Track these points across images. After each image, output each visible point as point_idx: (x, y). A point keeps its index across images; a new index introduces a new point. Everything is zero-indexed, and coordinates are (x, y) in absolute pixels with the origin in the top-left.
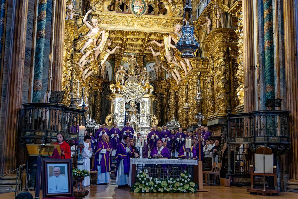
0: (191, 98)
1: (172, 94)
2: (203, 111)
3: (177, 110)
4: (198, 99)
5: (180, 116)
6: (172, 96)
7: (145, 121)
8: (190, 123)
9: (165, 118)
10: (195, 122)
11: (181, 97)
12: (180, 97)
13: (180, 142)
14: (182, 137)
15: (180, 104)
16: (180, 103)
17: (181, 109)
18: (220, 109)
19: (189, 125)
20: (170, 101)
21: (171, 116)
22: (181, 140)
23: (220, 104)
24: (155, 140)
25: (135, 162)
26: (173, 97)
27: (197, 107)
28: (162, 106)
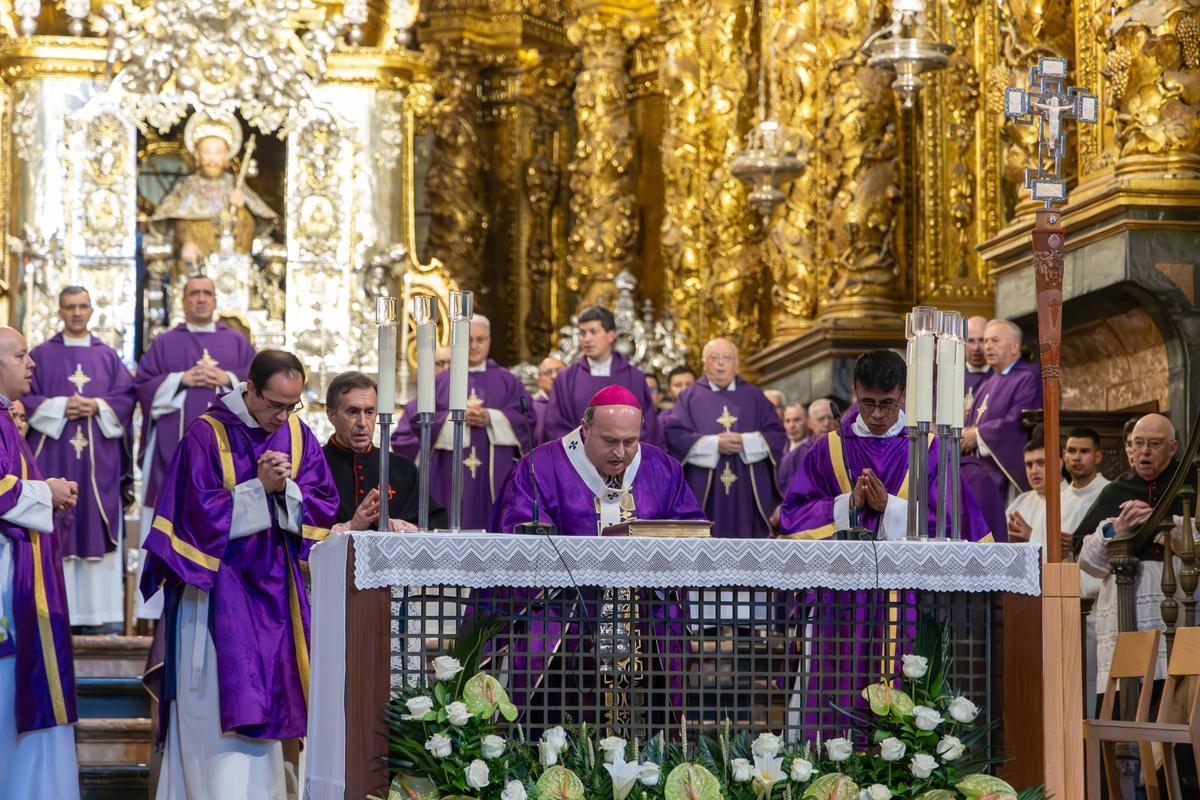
0: (805, 77)
1: (589, 63)
2: (929, 204)
3: (646, 217)
4: (896, 54)
5: (683, 272)
6: (598, 85)
7: (337, 320)
8: (791, 323)
9: (524, 310)
10: (850, 307)
11: (689, 86)
12: (677, 84)
13: (728, 478)
14: (739, 428)
15: (677, 152)
16: (678, 142)
17: (691, 203)
18: (1142, 138)
19: (779, 341)
20: (574, 133)
21: (582, 279)
23: (1137, 84)
24: (483, 455)
25: (378, 564)
26: (602, 90)
27: (867, 161)
28: (487, 186)
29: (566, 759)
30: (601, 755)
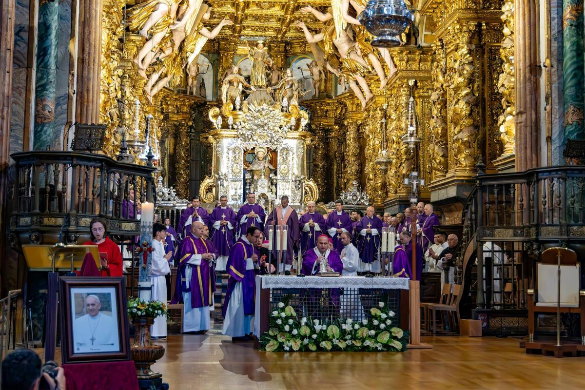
0: (395, 138)
1: (349, 130)
2: (421, 169)
3: (362, 165)
4: (409, 140)
5: (369, 179)
6: (351, 134)
7: (289, 193)
8: (392, 196)
9: (335, 186)
10: (403, 193)
11: (371, 137)
12: (368, 136)
13: (368, 239)
14: (372, 227)
15: (368, 152)
16: (368, 150)
17: (371, 163)
18: (460, 164)
19: (389, 199)
20: (346, 146)
21: (347, 179)
22: (369, 234)
23: (460, 151)
25: (267, 283)
26: (352, 136)
27: (407, 159)
28: (327, 157)
29: (306, 324)
30: (314, 324)
